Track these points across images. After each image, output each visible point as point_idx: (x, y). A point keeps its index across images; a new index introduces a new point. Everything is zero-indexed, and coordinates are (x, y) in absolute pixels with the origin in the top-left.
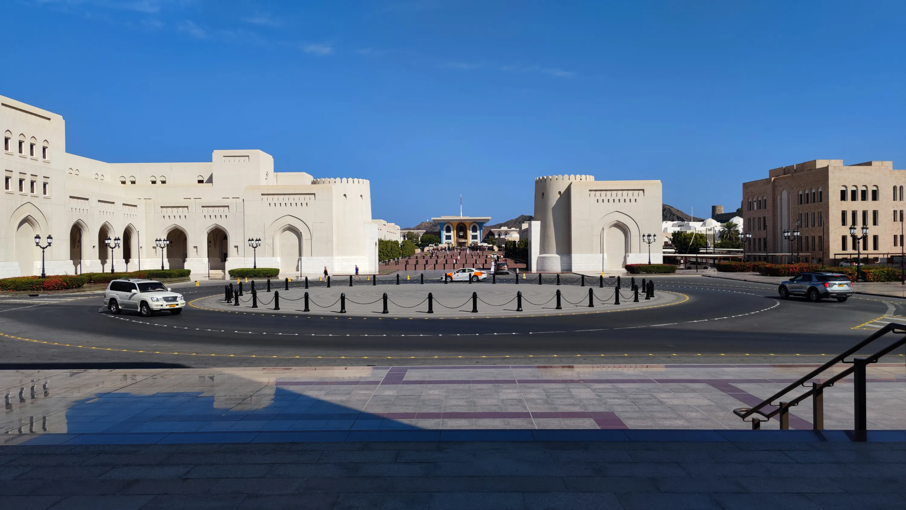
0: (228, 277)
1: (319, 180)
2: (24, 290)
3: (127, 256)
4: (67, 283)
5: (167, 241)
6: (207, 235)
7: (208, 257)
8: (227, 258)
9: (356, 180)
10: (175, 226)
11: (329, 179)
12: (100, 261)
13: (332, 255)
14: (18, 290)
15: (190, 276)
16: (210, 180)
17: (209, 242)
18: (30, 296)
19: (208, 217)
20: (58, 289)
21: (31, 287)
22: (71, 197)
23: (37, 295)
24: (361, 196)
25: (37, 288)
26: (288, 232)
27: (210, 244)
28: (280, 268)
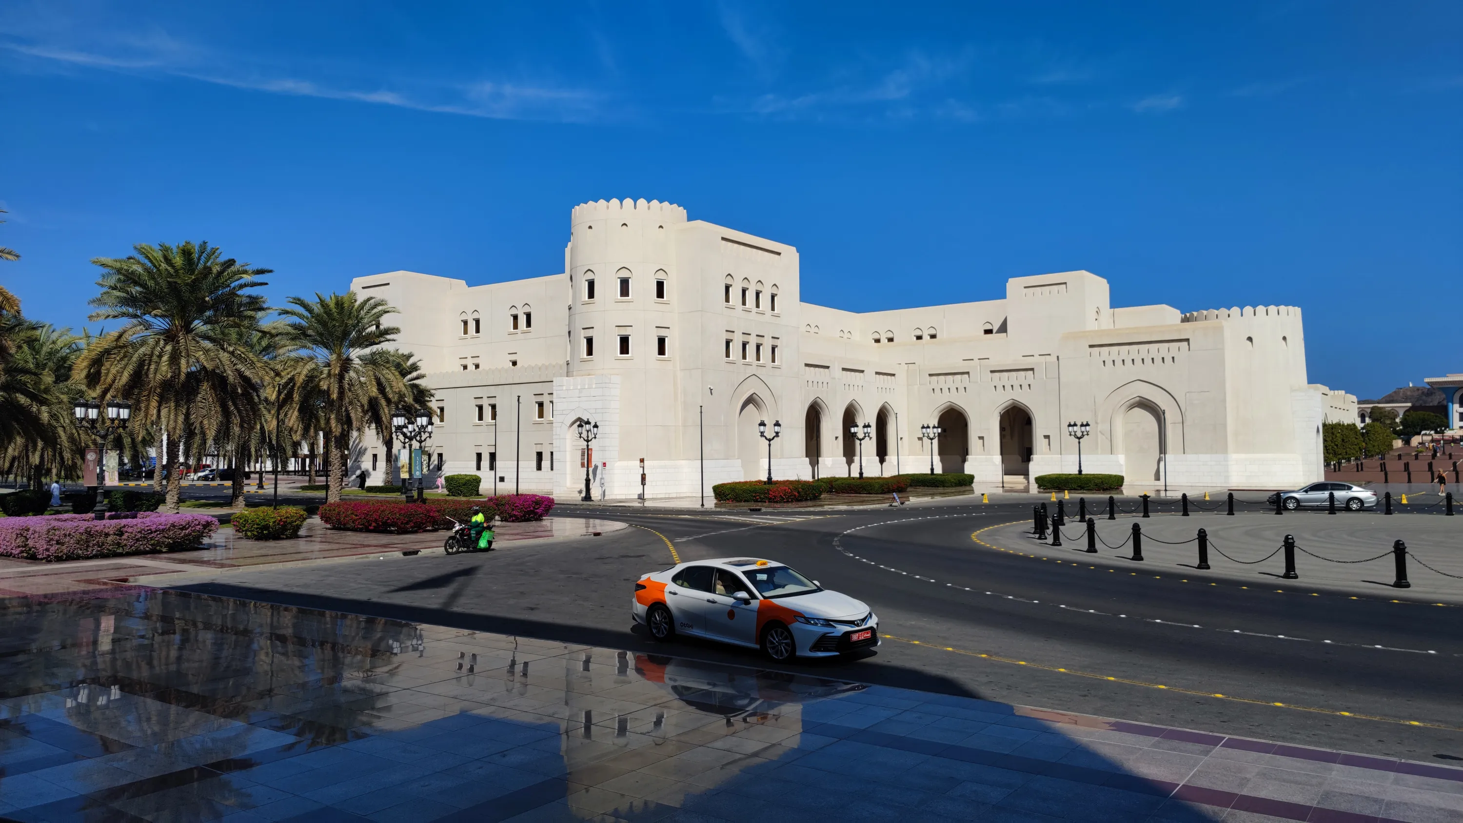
0: (1034, 489)
1: (1195, 314)
2: (745, 501)
3: (882, 452)
4: (799, 492)
5: (937, 428)
6: (999, 417)
7: (1002, 454)
8: (1032, 456)
9: (1272, 309)
10: (950, 405)
11: (1216, 312)
12: (844, 459)
13: (1224, 450)
14: (738, 501)
15: (974, 485)
16: (1003, 328)
17: (1002, 429)
18: (751, 510)
19: (1000, 388)
20: (788, 502)
21: (754, 497)
22: (807, 365)
23: (759, 510)
24: (1284, 338)
25: (760, 498)
26: (1138, 411)
27: (1003, 433)
28: (1123, 474)
